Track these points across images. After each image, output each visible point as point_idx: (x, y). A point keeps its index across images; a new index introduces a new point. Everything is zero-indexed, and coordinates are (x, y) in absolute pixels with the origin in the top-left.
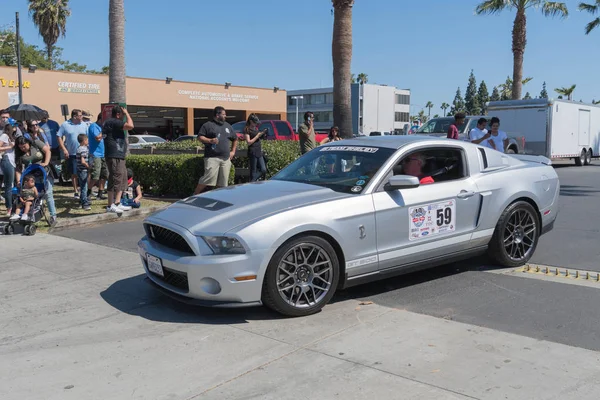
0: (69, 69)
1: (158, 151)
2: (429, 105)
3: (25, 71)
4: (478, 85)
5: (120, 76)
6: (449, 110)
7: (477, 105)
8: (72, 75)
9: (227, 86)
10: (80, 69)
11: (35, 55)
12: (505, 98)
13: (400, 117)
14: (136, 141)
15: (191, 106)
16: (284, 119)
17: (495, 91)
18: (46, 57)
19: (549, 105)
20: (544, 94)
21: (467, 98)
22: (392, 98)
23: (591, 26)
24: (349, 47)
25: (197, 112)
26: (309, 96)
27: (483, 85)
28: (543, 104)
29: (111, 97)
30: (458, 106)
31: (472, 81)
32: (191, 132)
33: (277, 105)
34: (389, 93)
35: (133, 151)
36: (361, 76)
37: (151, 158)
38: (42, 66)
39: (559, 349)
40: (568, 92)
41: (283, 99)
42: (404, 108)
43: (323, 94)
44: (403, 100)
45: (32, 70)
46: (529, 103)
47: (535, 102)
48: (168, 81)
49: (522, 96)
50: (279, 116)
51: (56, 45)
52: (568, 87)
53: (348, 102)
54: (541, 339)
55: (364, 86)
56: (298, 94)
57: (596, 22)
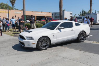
2: (76, 15)
3: (9, 10)
4: (84, 11)
5: (25, 11)
6: (79, 15)
7: (84, 14)
9: (42, 12)
10: (17, 10)
11: (11, 7)
12: (89, 13)
14: (27, 21)
15: (36, 15)
16: (51, 17)
17: (87, 12)
18: (12, 8)
19: (96, 14)
20: (95, 12)
21: (82, 13)
24: (62, 5)
25: (37, 16)
26: (55, 13)
27: (85, 11)
28: (95, 14)
29: (23, 14)
30: (80, 15)
31: (83, 10)
33: (50, 15)
34: (69, 13)
35: (27, 23)
36: (64, 10)
38: (12, 9)
41: (51, 14)
42: (71, 15)
43: (58, 13)
44: (71, 14)
45: (10, 10)
46: (93, 14)
47: (94, 14)
48: (32, 11)
49: (92, 13)
50: (50, 17)
51: (14, 6)
53: (62, 14)
54: (96, 54)
55: (65, 11)
56: (53, 13)
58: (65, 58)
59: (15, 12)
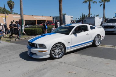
0: (15, 14)
1: (30, 27)
2: (76, 18)
8: (16, 15)
9: (42, 16)
10: (17, 14)
14: (27, 26)
16: (52, 21)
17: (87, 16)
18: (11, 12)
19: (95, 18)
20: (94, 16)
21: (82, 17)
22: (70, 17)
23: (101, 5)
25: (37, 21)
26: (56, 17)
29: (21, 18)
31: (83, 14)
32: (36, 24)
34: (70, 16)
36: (65, 14)
37: (28, 29)
39: (95, 58)
40: (98, 16)
41: (52, 18)
42: (72, 19)
44: (72, 18)
45: (8, 14)
47: (93, 17)
48: (32, 15)
51: (12, 10)
52: (98, 15)
53: (62, 18)
54: (92, 56)
55: (66, 16)
57: (102, 4)
59: (13, 17)
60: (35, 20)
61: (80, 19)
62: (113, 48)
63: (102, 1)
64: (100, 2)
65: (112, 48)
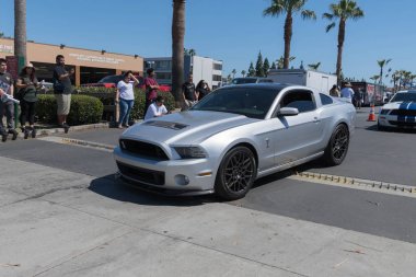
4: (263, 61)
6: (246, 75)
7: (263, 73)
9: (103, 52)
12: (279, 68)
13: (216, 78)
15: (78, 64)
16: (141, 75)
17: (274, 64)
19: (305, 73)
20: (302, 67)
21: (257, 68)
22: (211, 66)
23: (329, 27)
24: (183, 29)
25: (82, 68)
26: (158, 62)
27: (266, 60)
28: (301, 72)
30: (251, 73)
31: (260, 58)
32: (78, 83)
33: (140, 68)
34: (210, 62)
36: (192, 51)
37: (44, 97)
40: (315, 67)
41: (141, 63)
42: (218, 73)
43: (168, 61)
44: (218, 67)
46: (293, 71)
47: (297, 71)
48: (62, 47)
49: (290, 67)
50: (138, 73)
52: (316, 64)
53: (182, 65)
54: (298, 219)
55: (195, 57)
56: (151, 60)
57: (333, 25)
58: (176, 239)
60: (74, 67)
61: (249, 75)
62: (376, 189)
63: (336, 14)
64: (327, 15)
65: (370, 188)
